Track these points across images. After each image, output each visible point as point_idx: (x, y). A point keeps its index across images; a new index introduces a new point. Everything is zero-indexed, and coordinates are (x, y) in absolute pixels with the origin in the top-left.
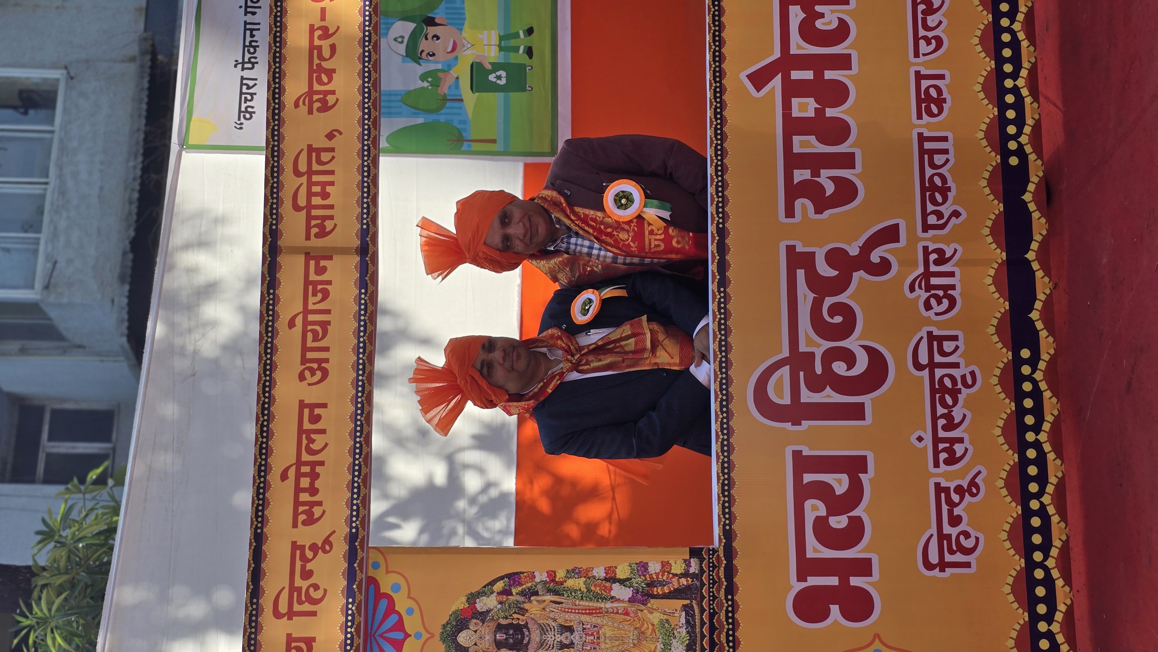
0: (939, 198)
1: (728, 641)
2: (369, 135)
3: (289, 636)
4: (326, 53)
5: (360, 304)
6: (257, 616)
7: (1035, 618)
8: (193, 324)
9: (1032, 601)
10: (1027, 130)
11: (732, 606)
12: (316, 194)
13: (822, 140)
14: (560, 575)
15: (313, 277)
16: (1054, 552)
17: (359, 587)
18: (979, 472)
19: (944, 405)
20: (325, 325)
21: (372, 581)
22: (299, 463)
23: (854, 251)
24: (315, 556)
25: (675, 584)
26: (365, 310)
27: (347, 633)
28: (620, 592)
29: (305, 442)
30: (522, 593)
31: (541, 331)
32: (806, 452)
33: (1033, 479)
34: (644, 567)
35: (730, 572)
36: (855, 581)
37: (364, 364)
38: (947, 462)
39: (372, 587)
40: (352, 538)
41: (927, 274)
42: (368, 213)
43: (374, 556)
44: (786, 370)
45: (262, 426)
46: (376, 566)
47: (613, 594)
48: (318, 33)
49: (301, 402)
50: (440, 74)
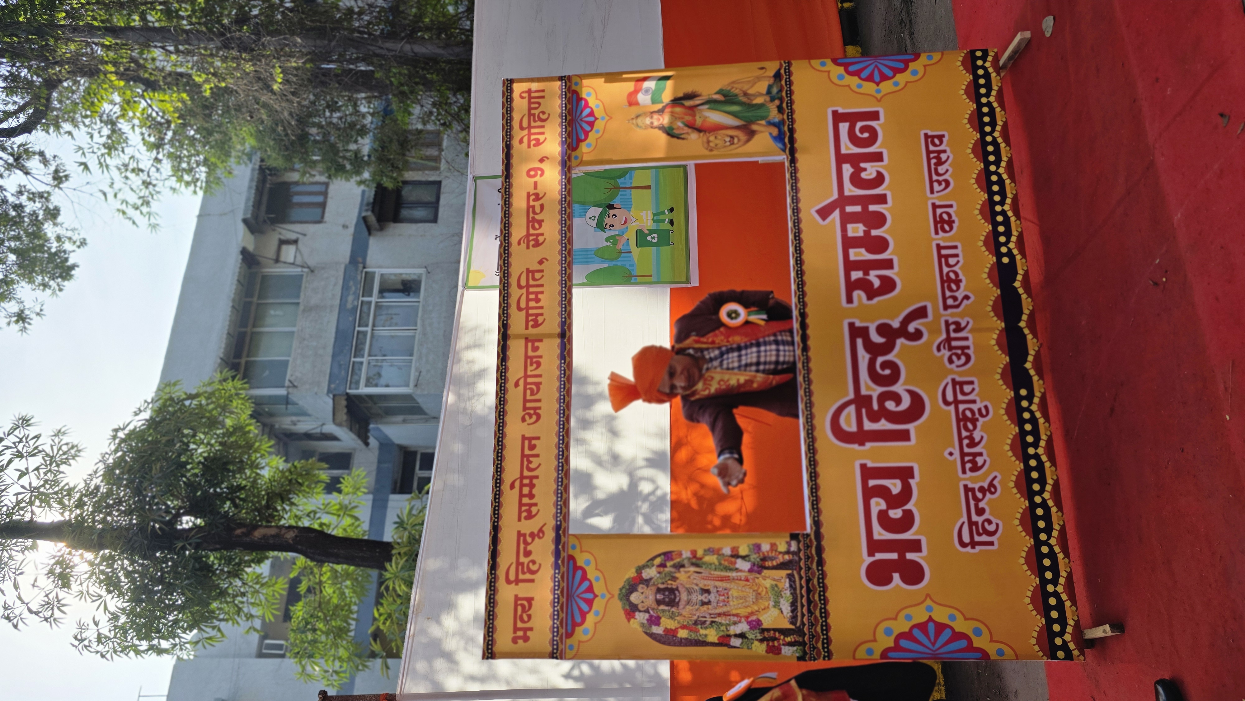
0: (954, 287)
1: (820, 600)
2: (565, 261)
3: (516, 596)
4: (538, 210)
5: (561, 370)
6: (495, 582)
7: (1044, 582)
8: (471, 394)
9: (1042, 569)
10: (1014, 239)
11: (822, 574)
12: (532, 300)
13: (869, 251)
14: (700, 553)
16: (1055, 533)
17: (563, 562)
18: (995, 477)
19: (967, 429)
20: (538, 385)
21: (571, 558)
22: (522, 477)
23: (896, 324)
24: (533, 540)
25: (781, 559)
26: (565, 374)
27: (555, 594)
28: (742, 565)
29: (525, 463)
30: (674, 566)
32: (870, 464)
33: (1035, 481)
34: (758, 547)
35: (820, 550)
36: (910, 556)
37: (564, 410)
38: (972, 470)
39: (571, 562)
40: (558, 528)
41: (949, 339)
42: (566, 311)
43: (572, 541)
44: (852, 409)
45: (498, 453)
46: (574, 547)
47: (737, 566)
48: (532, 197)
49: (523, 436)
50: (617, 238)
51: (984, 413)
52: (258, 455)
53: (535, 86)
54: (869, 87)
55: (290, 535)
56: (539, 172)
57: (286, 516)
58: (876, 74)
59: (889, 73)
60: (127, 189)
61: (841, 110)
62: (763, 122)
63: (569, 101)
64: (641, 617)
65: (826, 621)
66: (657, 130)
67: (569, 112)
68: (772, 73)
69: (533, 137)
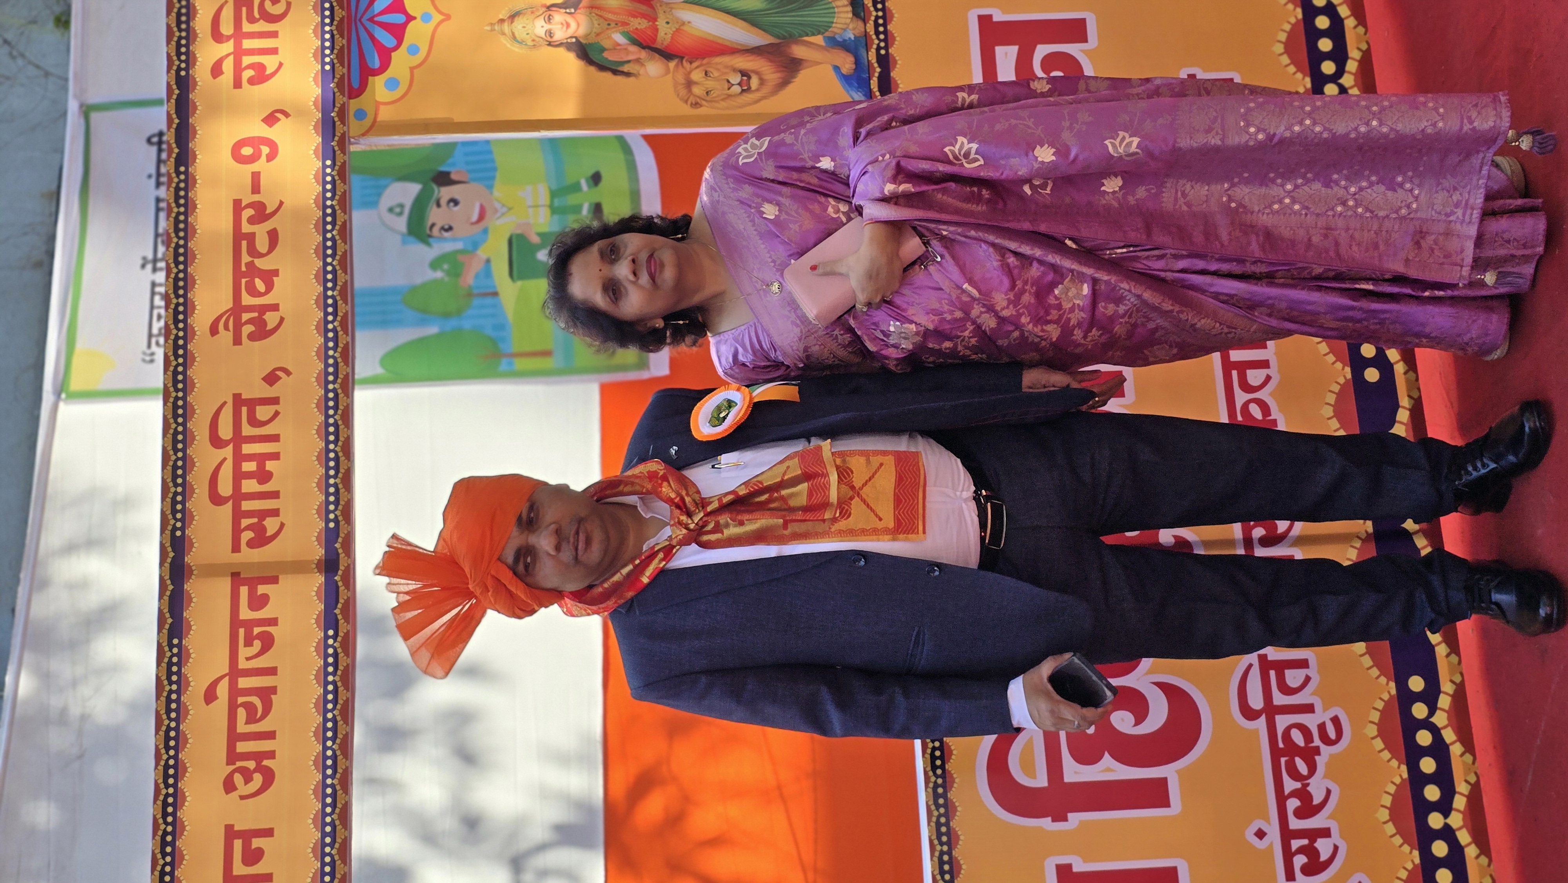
2: (336, 374)
4: (262, 245)
5: (326, 656)
8: (79, 671)
12: (249, 475)
15: (246, 614)
20: (266, 694)
26: (336, 665)
32: (1079, 866)
37: (334, 758)
38: (1307, 871)
42: (336, 504)
48: (248, 213)
49: (229, 828)
50: (461, 258)
51: (1332, 734)
56: (265, 150)
61: (998, 16)
62: (819, 40)
66: (562, 50)
67: (339, 0)
69: (247, 60)
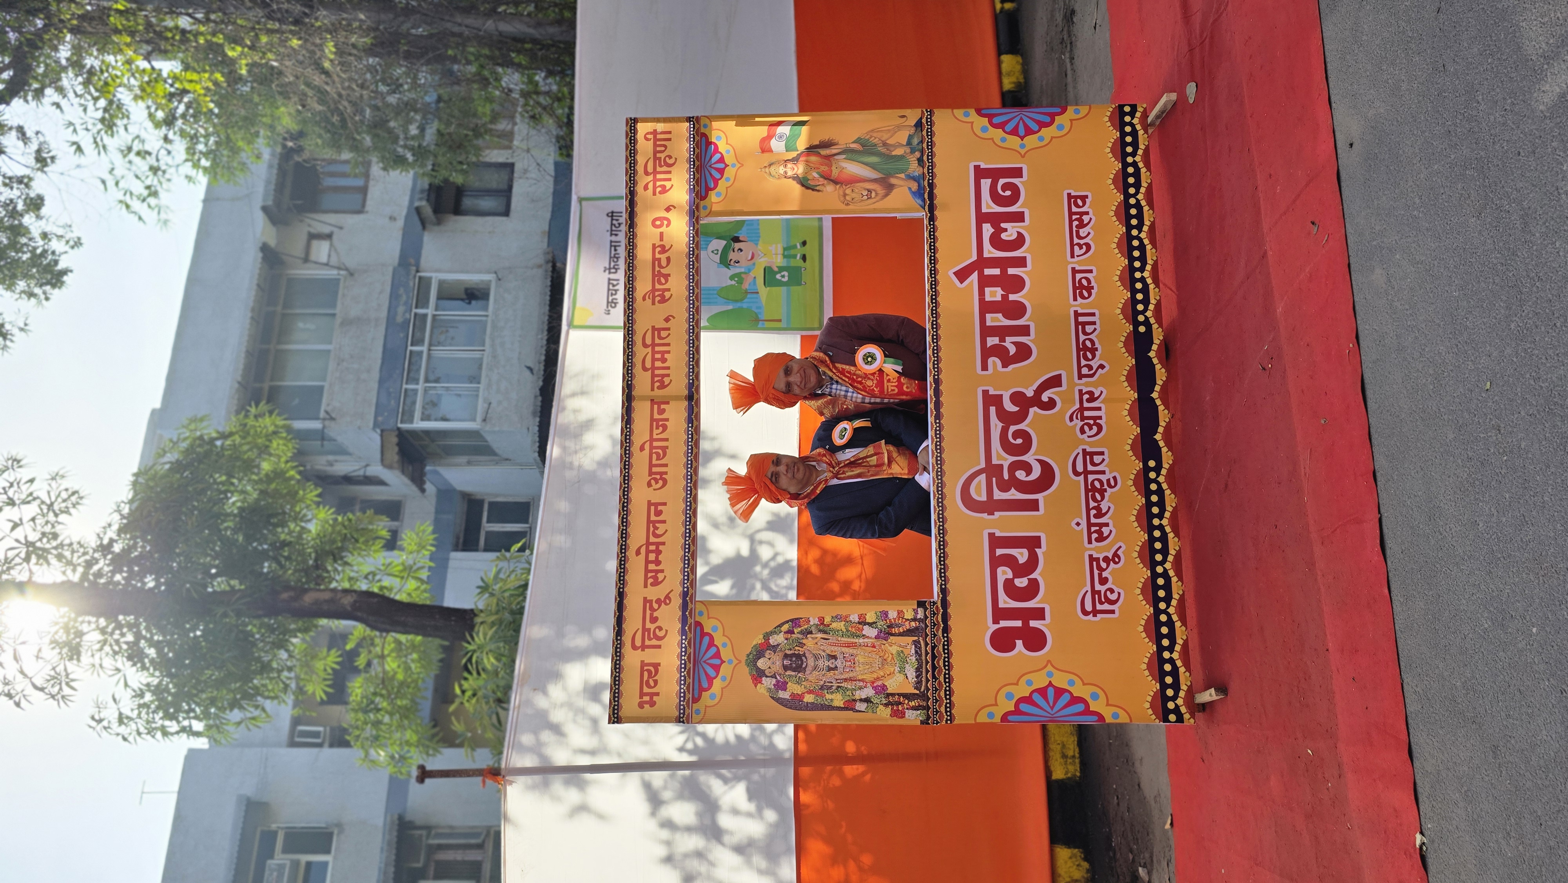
0: (1089, 356)
1: (945, 666)
2: (693, 319)
3: (642, 662)
4: (664, 263)
5: (688, 434)
6: (620, 648)
7: (1161, 649)
8: (578, 447)
9: (1159, 637)
10: (1151, 307)
11: (947, 641)
12: (658, 360)
13: (1006, 316)
14: (827, 620)
15: (656, 416)
16: (1174, 602)
17: (690, 628)
18: (1120, 547)
19: (1095, 500)
20: (664, 449)
21: (698, 624)
22: (648, 543)
23: (1030, 393)
24: (659, 607)
25: (907, 626)
26: (692, 438)
27: (682, 660)
28: (868, 631)
29: (652, 529)
30: (801, 632)
31: (812, 450)
32: (998, 534)
33: (1158, 551)
34: (885, 614)
35: (945, 618)
36: (1033, 624)
37: (691, 475)
38: (1097, 540)
40: (685, 595)
41: (1082, 409)
42: (693, 372)
43: (699, 607)
44: (983, 477)
45: (623, 518)
46: (701, 613)
47: (864, 633)
48: (658, 249)
49: (649, 502)
50: (743, 276)
51: (1113, 483)
52: (303, 505)
53: (660, 127)
54: (1014, 141)
55: (347, 600)
56: (665, 222)
57: (337, 578)
58: (1021, 126)
59: (1035, 127)
60: (131, 176)
61: (983, 166)
62: (902, 176)
63: (698, 145)
64: (768, 682)
65: (949, 686)
66: (790, 180)
67: (697, 157)
68: (913, 123)
69: (658, 183)
